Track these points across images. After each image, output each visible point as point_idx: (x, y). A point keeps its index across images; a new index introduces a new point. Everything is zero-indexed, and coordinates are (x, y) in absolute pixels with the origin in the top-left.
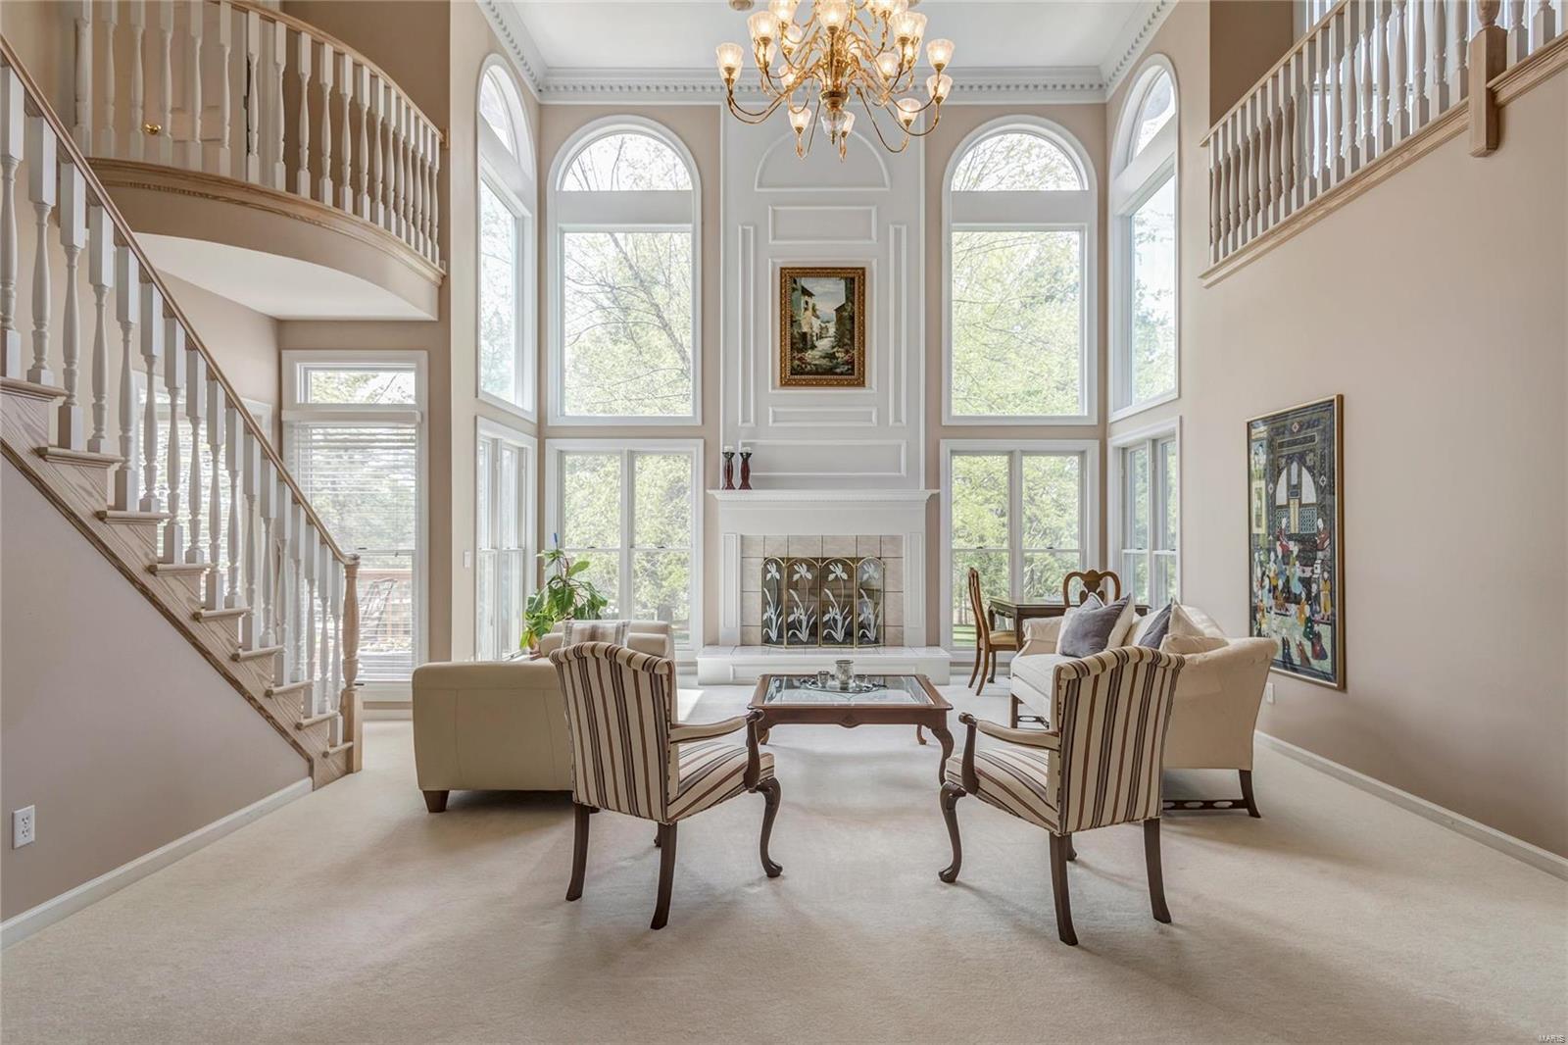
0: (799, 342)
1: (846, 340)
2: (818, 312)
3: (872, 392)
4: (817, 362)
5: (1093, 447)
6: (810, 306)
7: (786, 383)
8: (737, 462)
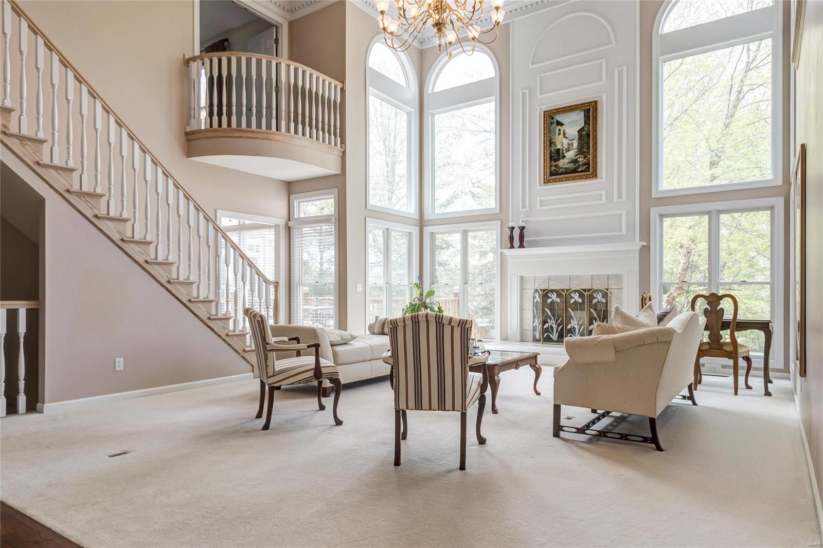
0: (555, 155)
1: (585, 150)
2: (567, 135)
3: (602, 180)
4: (566, 166)
6: (562, 131)
7: (547, 182)
8: (516, 233)
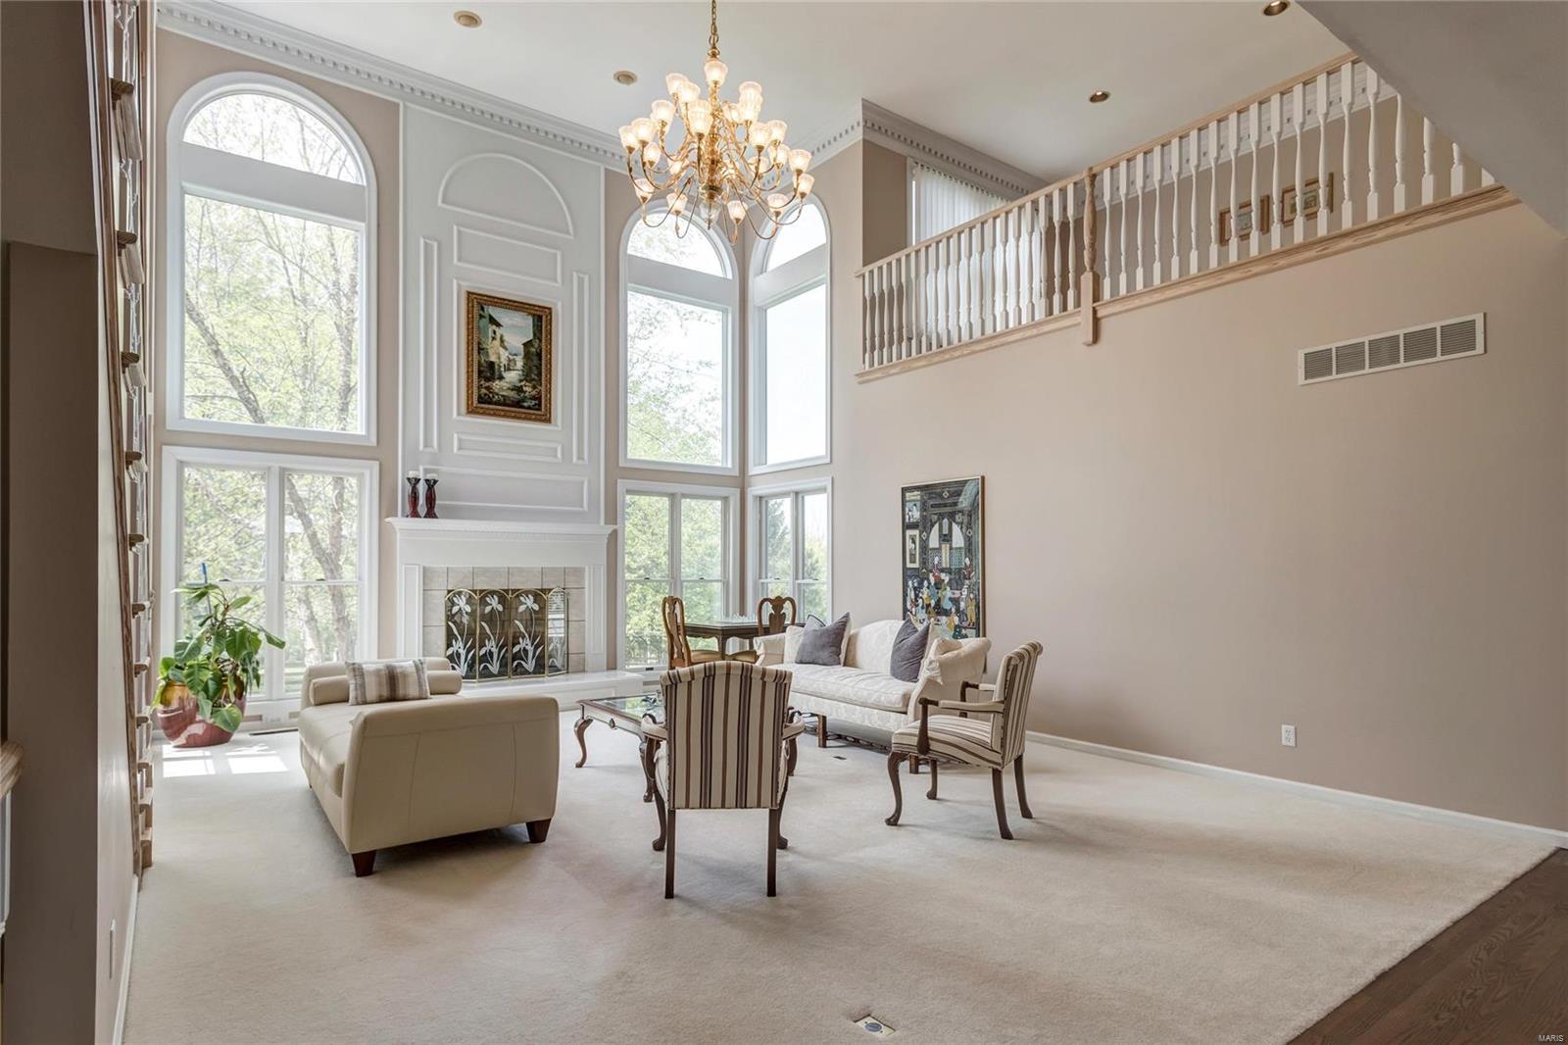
0: (488, 372)
1: (533, 376)
2: (506, 344)
3: (555, 428)
4: (504, 393)
5: (734, 495)
6: (498, 336)
7: (471, 411)
8: (422, 488)
